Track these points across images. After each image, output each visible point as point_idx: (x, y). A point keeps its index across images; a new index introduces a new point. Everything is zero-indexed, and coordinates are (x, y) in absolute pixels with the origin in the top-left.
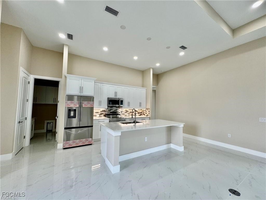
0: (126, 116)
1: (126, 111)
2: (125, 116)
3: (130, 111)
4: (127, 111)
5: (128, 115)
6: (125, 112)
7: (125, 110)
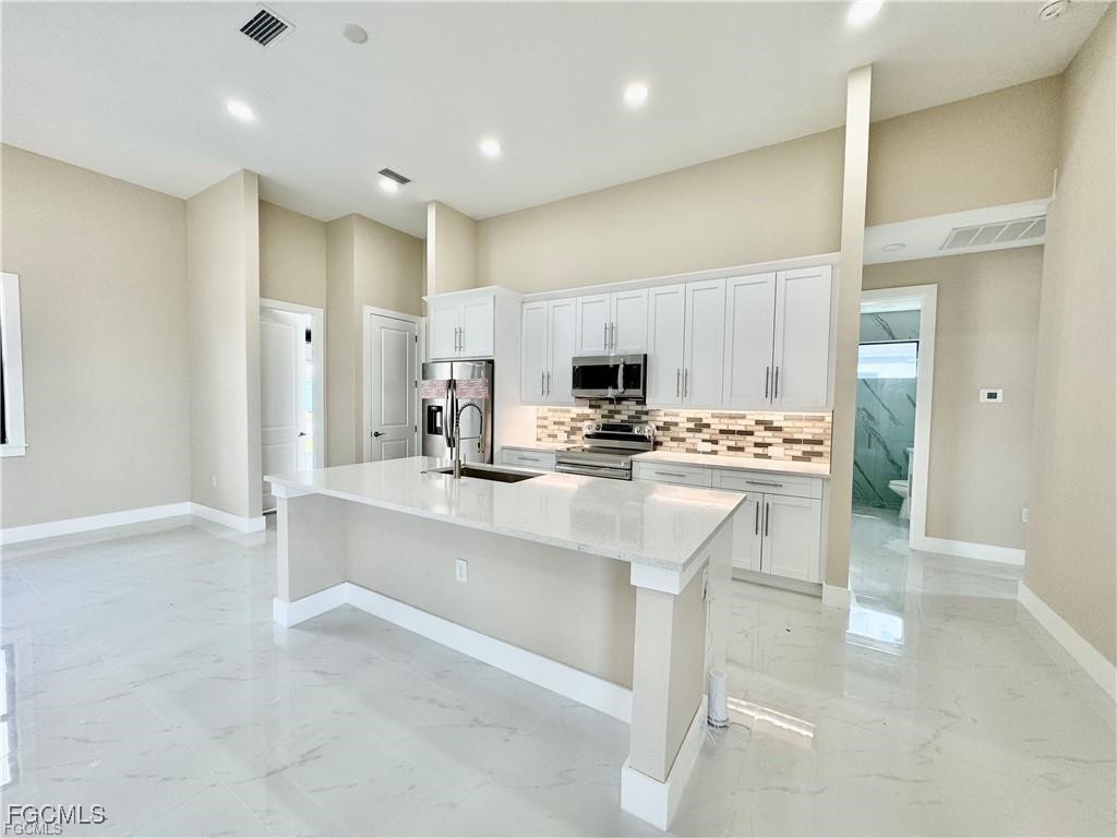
0: (695, 451)
1: (692, 425)
2: (688, 450)
3: (717, 425)
4: (700, 426)
5: (708, 447)
6: (689, 430)
7: (689, 420)
